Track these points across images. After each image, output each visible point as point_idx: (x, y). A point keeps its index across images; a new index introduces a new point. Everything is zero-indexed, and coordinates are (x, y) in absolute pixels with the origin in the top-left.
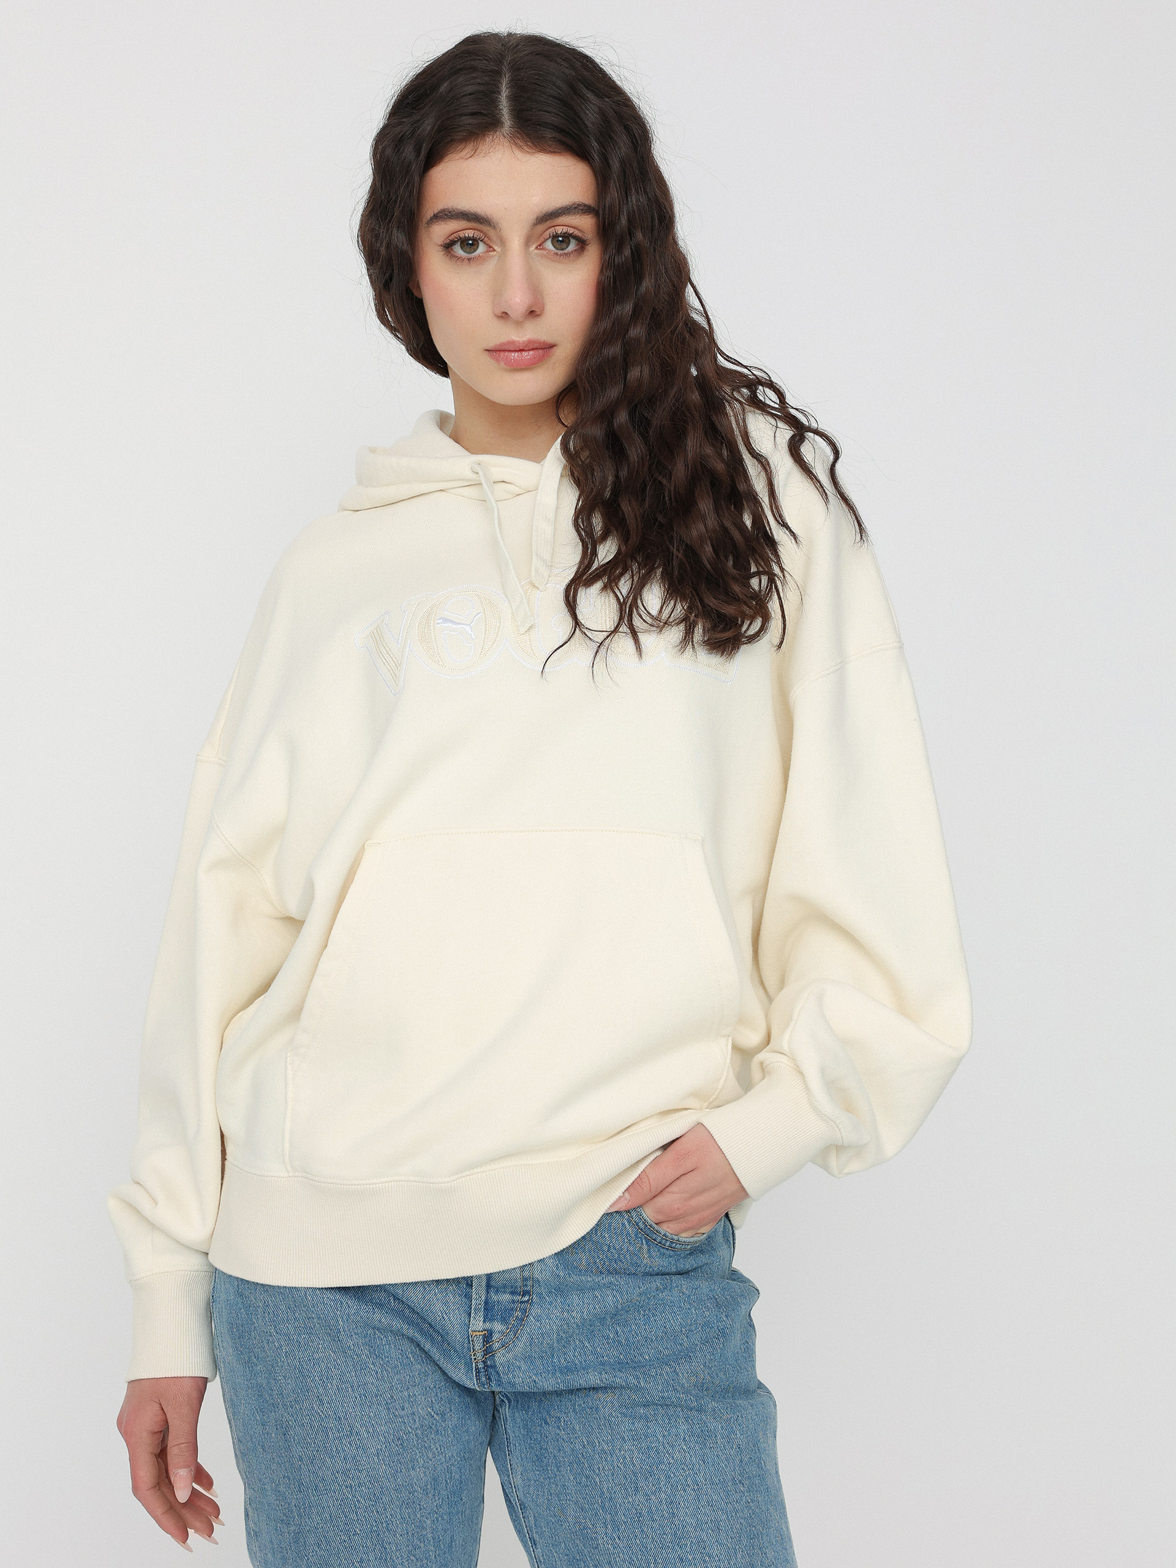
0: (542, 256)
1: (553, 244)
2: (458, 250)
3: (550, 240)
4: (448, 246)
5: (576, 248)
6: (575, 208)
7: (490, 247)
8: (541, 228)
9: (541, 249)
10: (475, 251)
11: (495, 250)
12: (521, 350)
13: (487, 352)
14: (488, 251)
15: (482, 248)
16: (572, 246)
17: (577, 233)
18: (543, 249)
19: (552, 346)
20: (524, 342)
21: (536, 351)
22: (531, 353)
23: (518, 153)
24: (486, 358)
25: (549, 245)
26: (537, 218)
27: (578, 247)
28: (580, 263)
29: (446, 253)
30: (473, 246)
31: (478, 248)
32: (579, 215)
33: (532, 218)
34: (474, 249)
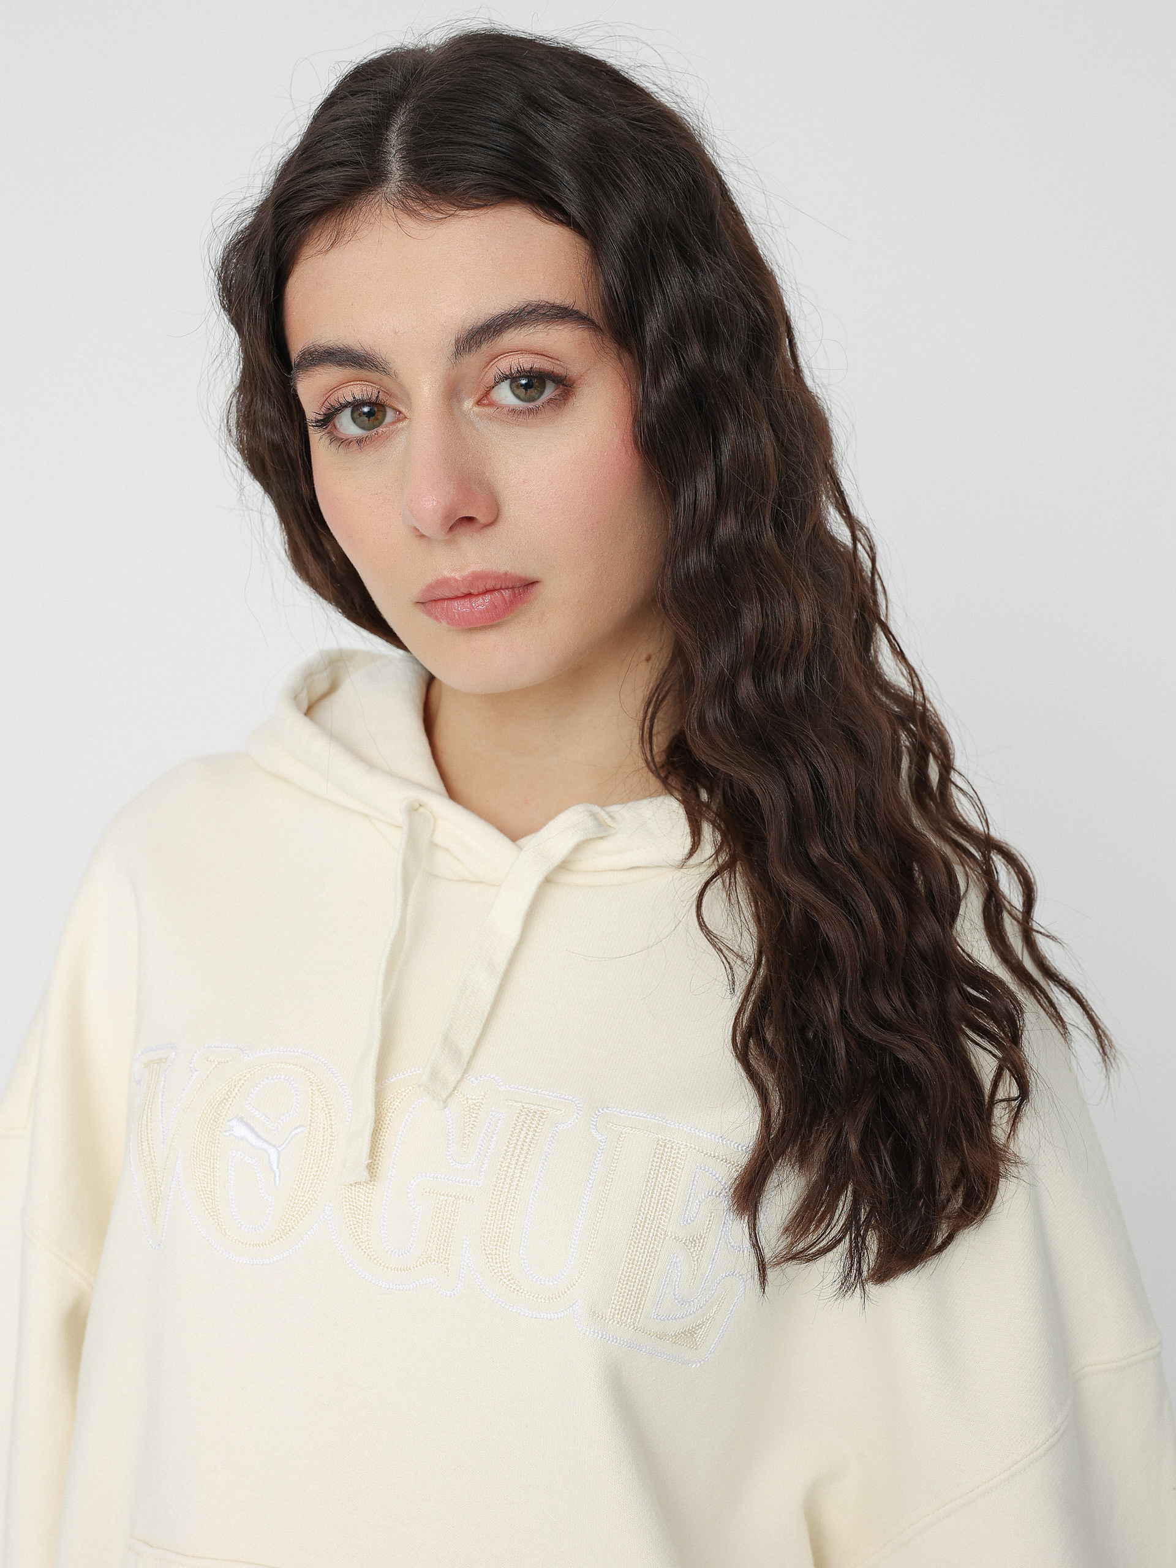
0: (490, 418)
1: (513, 392)
2: (347, 425)
3: (504, 386)
5: (555, 395)
6: (529, 313)
7: (401, 413)
8: (473, 361)
9: (484, 405)
10: (380, 425)
11: (408, 417)
12: (469, 595)
13: (419, 604)
14: (400, 420)
15: (390, 416)
16: (550, 392)
18: (491, 404)
19: (530, 584)
20: (464, 579)
21: (498, 594)
22: (488, 598)
24: (421, 616)
25: (505, 395)
26: (457, 341)
27: (557, 392)
28: (567, 422)
29: (327, 435)
30: (374, 415)
31: (384, 416)
32: (541, 326)
33: (448, 342)
34: (377, 419)
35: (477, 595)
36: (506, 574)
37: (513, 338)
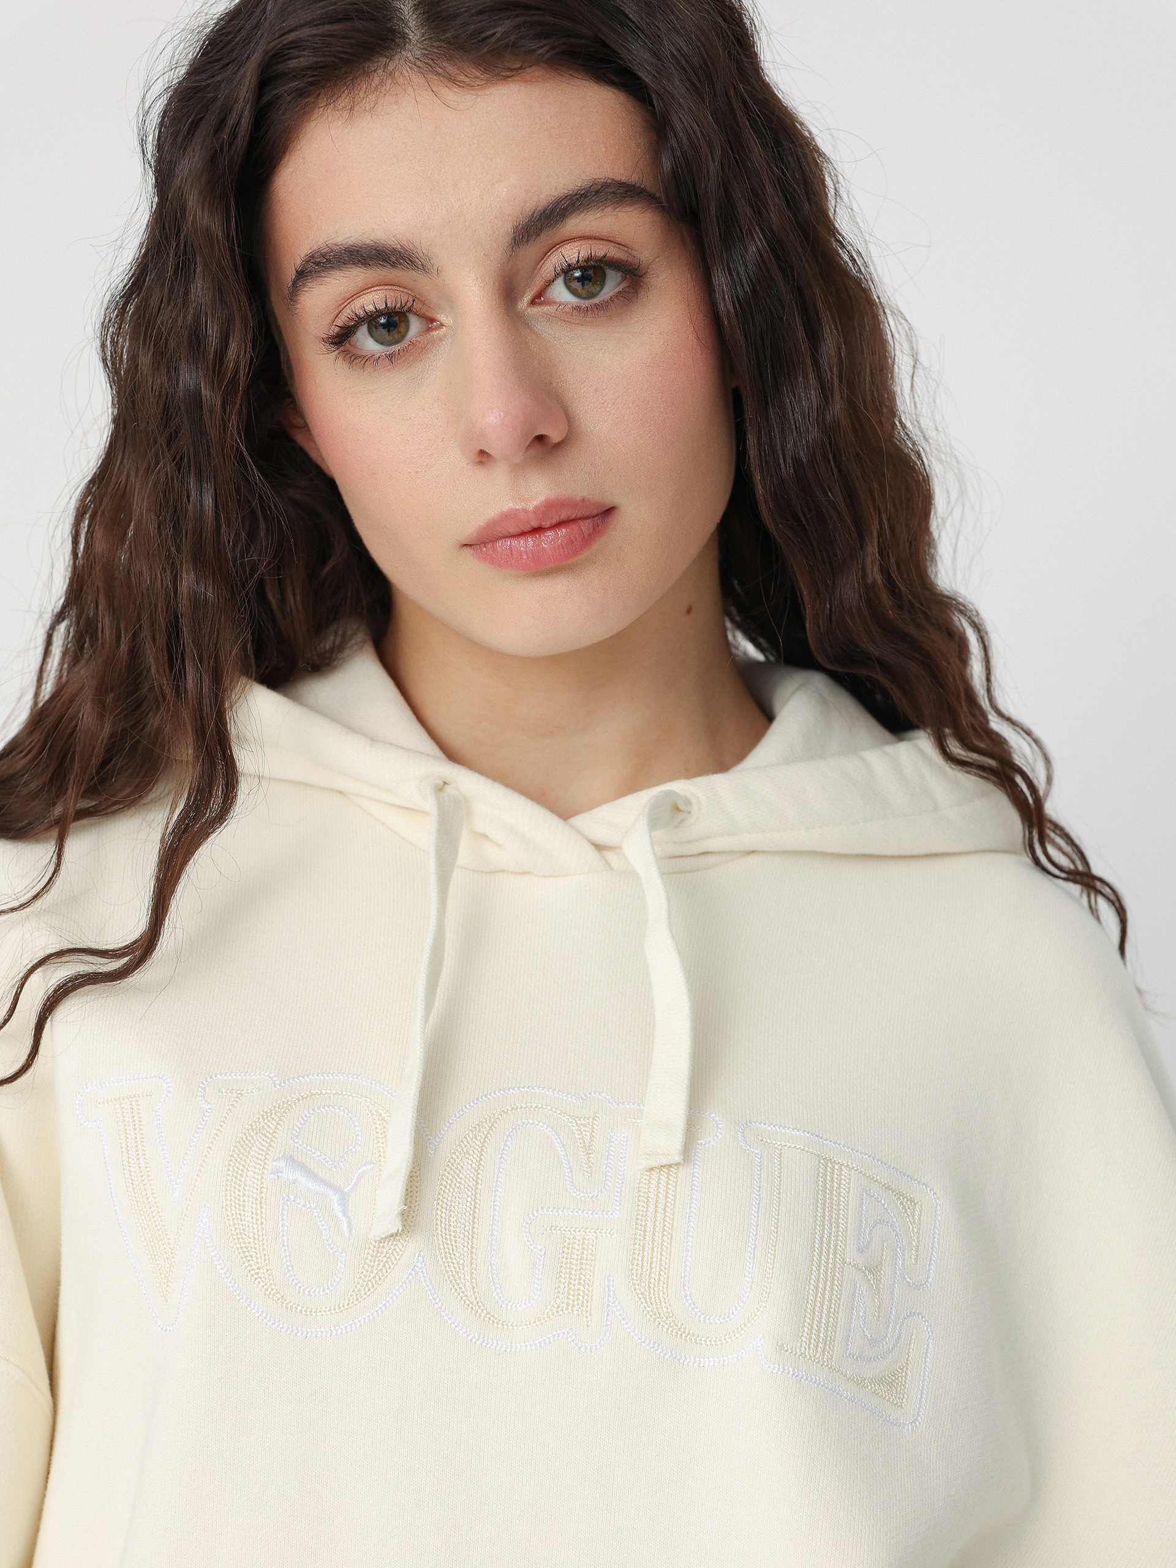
0: (549, 319)
1: (569, 288)
2: (366, 342)
3: (560, 282)
4: (342, 338)
5: (620, 288)
6: (597, 192)
7: (432, 320)
8: (531, 251)
9: (542, 304)
10: (403, 337)
11: (442, 325)
12: (537, 530)
13: (468, 550)
14: (429, 330)
15: (415, 325)
16: (612, 285)
17: (614, 252)
18: (548, 303)
19: (608, 512)
20: (536, 508)
21: (574, 526)
22: (562, 532)
23: (451, 94)
24: (469, 562)
25: (560, 292)
26: (516, 229)
27: (624, 285)
28: (636, 319)
29: (343, 355)
30: (395, 327)
31: (407, 328)
32: (610, 208)
33: (505, 229)
34: (400, 332)
35: (549, 528)
36: (583, 500)
37: (579, 223)
